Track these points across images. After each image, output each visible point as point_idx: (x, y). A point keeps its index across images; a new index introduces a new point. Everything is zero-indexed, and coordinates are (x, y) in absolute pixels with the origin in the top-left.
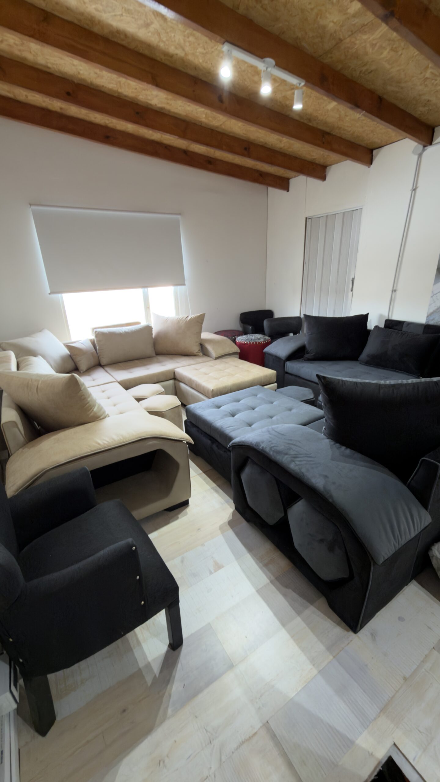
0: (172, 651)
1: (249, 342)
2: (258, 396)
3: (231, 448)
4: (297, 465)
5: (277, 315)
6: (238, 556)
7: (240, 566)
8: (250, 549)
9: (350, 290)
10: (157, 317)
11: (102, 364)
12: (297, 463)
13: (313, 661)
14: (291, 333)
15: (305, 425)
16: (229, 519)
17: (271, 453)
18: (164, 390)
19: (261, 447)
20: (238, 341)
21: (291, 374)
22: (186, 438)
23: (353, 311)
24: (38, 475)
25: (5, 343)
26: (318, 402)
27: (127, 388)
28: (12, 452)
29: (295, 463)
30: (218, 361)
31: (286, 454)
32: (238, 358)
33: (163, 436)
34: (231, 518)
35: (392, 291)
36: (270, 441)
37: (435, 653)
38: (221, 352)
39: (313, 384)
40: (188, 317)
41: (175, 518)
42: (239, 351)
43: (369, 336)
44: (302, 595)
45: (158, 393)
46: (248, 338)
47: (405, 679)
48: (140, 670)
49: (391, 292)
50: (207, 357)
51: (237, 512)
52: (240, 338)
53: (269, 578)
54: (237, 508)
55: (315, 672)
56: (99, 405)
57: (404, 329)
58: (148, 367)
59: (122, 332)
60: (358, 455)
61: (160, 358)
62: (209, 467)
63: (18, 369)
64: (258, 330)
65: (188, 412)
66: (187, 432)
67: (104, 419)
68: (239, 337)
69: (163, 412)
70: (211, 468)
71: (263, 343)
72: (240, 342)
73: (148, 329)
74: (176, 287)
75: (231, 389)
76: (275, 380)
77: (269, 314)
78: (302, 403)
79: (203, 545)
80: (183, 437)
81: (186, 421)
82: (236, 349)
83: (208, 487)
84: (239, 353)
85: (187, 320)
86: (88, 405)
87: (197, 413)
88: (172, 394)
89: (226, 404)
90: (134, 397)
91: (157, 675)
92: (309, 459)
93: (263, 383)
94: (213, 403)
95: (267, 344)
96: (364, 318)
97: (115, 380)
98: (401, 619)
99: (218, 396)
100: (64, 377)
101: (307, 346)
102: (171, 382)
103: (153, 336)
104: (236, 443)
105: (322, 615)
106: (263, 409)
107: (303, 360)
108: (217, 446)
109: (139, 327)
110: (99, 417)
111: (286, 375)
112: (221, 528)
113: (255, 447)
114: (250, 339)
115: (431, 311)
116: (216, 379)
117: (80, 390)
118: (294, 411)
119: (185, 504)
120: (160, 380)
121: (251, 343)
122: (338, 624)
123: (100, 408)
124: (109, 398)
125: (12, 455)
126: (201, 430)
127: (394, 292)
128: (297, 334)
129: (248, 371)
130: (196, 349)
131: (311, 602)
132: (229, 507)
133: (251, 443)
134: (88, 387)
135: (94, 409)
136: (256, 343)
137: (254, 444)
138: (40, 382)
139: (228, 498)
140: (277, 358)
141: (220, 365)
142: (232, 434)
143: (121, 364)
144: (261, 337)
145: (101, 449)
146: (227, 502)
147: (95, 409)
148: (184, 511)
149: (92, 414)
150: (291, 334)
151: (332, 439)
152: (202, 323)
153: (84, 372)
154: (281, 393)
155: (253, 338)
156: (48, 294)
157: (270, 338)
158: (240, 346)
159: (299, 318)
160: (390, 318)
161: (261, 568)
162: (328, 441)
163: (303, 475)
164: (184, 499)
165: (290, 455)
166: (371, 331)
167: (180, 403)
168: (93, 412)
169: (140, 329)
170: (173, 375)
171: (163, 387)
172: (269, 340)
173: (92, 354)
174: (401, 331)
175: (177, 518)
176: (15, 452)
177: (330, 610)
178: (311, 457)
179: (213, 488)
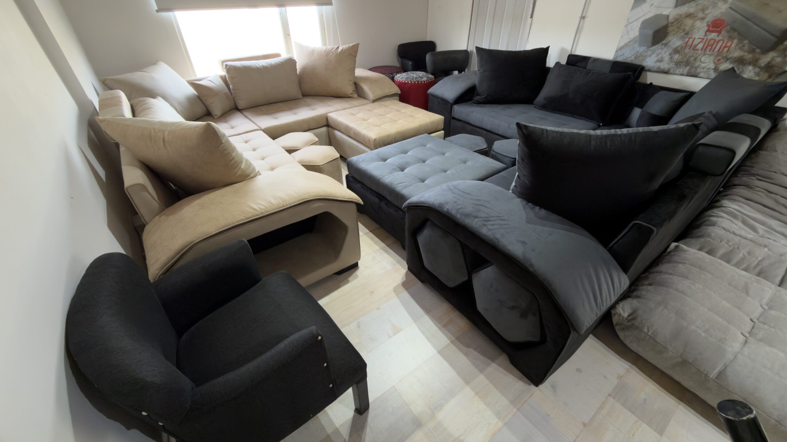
0: (358, 416)
1: (411, 81)
2: (427, 146)
3: (406, 209)
4: (490, 230)
5: (440, 48)
6: (416, 319)
7: (419, 328)
8: (428, 311)
9: (529, 16)
10: (301, 47)
11: (240, 108)
12: (490, 227)
13: (498, 415)
14: (456, 70)
15: (482, 179)
16: (403, 281)
17: (459, 216)
18: (317, 139)
19: (445, 209)
20: (398, 80)
21: (459, 120)
22: (354, 198)
23: (531, 45)
24: (186, 249)
25: (111, 79)
26: (492, 152)
27: (274, 138)
28: (147, 221)
29: (488, 228)
30: (375, 103)
31: (476, 217)
32: (398, 100)
33: (329, 197)
34: (405, 279)
35: (581, 19)
36: (455, 202)
37: (611, 399)
38: (380, 93)
39: (483, 131)
40: (338, 47)
41: (345, 281)
42: (399, 92)
43: (549, 75)
44: (484, 354)
45: (311, 144)
46: (409, 76)
47: (585, 425)
48: (328, 436)
49: (579, 19)
50: (362, 99)
51: (410, 273)
52: (400, 76)
53: (449, 338)
54: (410, 269)
55: (500, 424)
56: (247, 161)
57: (589, 66)
58: (295, 111)
59: (259, 66)
60: (555, 217)
61: (308, 100)
62: (375, 226)
63: (134, 114)
64: (420, 66)
65: (350, 166)
66: (349, 187)
67: (255, 178)
68: (398, 75)
69: (321, 166)
70: (377, 226)
71: (426, 82)
72: (400, 80)
73: (291, 62)
74: (320, 7)
75: (395, 138)
76: (442, 127)
77: (430, 46)
78: (475, 153)
79: (378, 308)
80: (351, 197)
81: (347, 177)
82: (397, 90)
83: (376, 247)
84: (399, 94)
85: (337, 52)
86: (233, 161)
87: (361, 168)
88: (326, 145)
89: (392, 157)
90: (283, 148)
91: (347, 440)
92: (502, 222)
93: (430, 131)
94: (378, 155)
95: (432, 84)
96: (544, 52)
97: (258, 128)
98: (579, 370)
99: (381, 147)
100: (197, 127)
101: (477, 85)
102: (324, 129)
103: (298, 72)
104: (411, 204)
105: (504, 371)
106: (434, 161)
107: (472, 103)
108: (386, 204)
109: (280, 60)
110: (249, 176)
111: (452, 120)
112: (395, 290)
113: (439, 209)
114: (411, 78)
115: (622, 44)
116: (377, 126)
117: (222, 143)
118: (469, 163)
119: (355, 266)
120: (312, 127)
121: (413, 82)
122: (520, 379)
123: (249, 165)
124: (254, 150)
125: (147, 224)
126: (367, 187)
127: (582, 19)
128: (463, 73)
129: (412, 116)
130: (349, 89)
131: (493, 360)
132: (401, 267)
133: (433, 204)
134: (229, 137)
135: (241, 166)
136: (418, 82)
137: (437, 205)
138: (166, 134)
139: (399, 258)
140: (444, 101)
141: (380, 109)
142: (405, 192)
143: (263, 108)
144: (423, 75)
145: (258, 215)
146: (399, 262)
147: (243, 166)
148: (354, 274)
149: (239, 173)
150: (456, 73)
151: (523, 198)
152: (355, 56)
153: (219, 117)
154: (451, 142)
155: (415, 76)
156: (155, 12)
157: (433, 77)
158: (400, 85)
159: (466, 52)
160: (573, 53)
161: (440, 329)
162: (518, 200)
163: (498, 241)
164: (352, 262)
165: (480, 218)
166: (551, 69)
167: (339, 156)
168: (240, 170)
169: (281, 62)
170: (325, 120)
171: (316, 135)
172: (432, 79)
173: (225, 94)
174: (585, 68)
175: (348, 282)
176: (150, 221)
177: (511, 366)
178: (504, 220)
179: (381, 248)
